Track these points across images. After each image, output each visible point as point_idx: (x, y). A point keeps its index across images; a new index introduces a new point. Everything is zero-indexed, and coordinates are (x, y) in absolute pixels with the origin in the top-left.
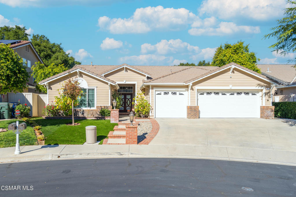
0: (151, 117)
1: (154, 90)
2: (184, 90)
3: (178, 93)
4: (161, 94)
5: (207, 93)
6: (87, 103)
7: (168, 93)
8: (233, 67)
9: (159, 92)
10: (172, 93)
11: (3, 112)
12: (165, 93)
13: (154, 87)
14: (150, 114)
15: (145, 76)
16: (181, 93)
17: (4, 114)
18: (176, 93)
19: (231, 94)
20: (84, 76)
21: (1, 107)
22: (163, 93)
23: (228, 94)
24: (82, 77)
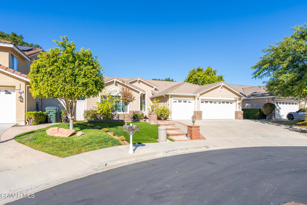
0: (169, 120)
1: (172, 98)
2: (192, 99)
3: (187, 101)
4: (176, 102)
5: (206, 102)
6: (121, 108)
7: (181, 101)
8: (223, 84)
9: (175, 100)
10: (184, 101)
11: (51, 116)
12: (180, 101)
13: (172, 96)
14: (169, 117)
15: (153, 87)
16: (190, 101)
17: (51, 119)
18: (186, 101)
19: (219, 103)
20: (118, 85)
21: (49, 111)
22: (177, 101)
23: (217, 103)
24: (117, 86)
